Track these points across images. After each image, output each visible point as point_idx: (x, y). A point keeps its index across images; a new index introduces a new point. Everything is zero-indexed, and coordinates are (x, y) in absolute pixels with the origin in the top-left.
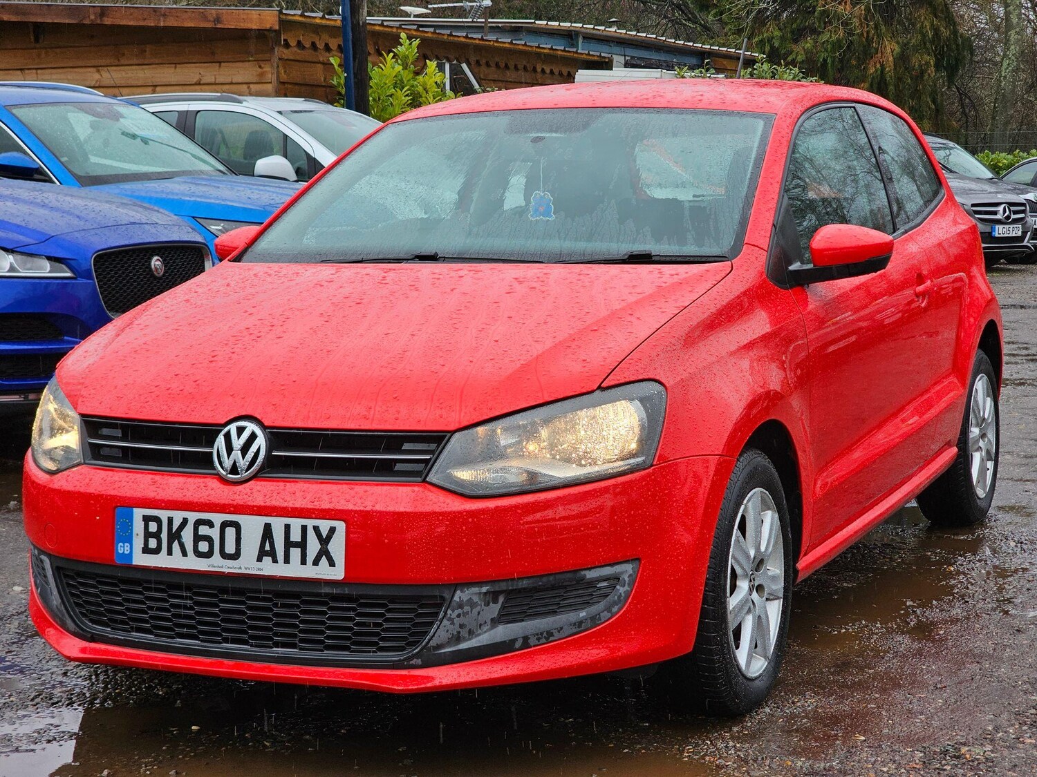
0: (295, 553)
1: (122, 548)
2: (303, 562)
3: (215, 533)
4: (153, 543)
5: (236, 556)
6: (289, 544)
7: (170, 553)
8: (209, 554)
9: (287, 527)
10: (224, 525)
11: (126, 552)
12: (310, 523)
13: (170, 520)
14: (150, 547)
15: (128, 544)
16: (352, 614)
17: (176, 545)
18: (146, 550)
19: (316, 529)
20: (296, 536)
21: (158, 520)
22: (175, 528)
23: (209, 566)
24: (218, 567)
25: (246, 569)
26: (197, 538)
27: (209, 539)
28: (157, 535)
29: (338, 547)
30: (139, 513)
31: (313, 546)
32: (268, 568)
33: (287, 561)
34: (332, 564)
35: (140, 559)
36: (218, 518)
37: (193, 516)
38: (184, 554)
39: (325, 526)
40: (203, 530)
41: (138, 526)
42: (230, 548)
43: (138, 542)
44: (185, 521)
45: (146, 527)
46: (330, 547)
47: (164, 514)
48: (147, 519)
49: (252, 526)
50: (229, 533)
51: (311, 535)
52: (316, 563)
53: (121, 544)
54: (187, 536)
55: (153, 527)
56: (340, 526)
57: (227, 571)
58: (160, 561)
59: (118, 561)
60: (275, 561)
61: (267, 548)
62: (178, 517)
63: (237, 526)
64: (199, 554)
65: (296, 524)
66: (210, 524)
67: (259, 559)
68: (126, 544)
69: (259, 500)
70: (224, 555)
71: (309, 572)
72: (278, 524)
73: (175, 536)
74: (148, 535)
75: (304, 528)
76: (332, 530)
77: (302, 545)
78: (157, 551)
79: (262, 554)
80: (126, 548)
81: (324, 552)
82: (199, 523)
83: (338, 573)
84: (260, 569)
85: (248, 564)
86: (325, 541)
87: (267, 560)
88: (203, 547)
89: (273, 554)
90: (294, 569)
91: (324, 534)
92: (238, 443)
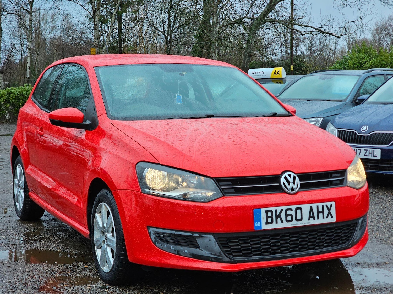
0: (321, 215)
1: (257, 224)
2: (323, 218)
3: (293, 213)
4: (270, 220)
5: (301, 220)
6: (318, 212)
7: (277, 222)
8: (291, 221)
9: (318, 206)
10: (296, 209)
11: (259, 226)
12: (324, 204)
13: (276, 211)
14: (269, 222)
15: (259, 222)
16: (333, 234)
17: (279, 220)
18: (267, 223)
19: (327, 206)
20: (320, 209)
21: (271, 211)
22: (278, 213)
23: (292, 225)
24: (295, 224)
25: (305, 223)
26: (287, 215)
27: (291, 215)
28: (271, 217)
29: (333, 211)
30: (263, 210)
31: (326, 212)
32: (313, 222)
33: (318, 218)
34: (332, 217)
35: (265, 227)
36: (294, 207)
37: (284, 208)
38: (282, 222)
39: (329, 204)
40: (289, 212)
41: (263, 215)
42: (299, 217)
43: (264, 221)
44: (282, 210)
45: (267, 215)
46: (331, 211)
47: (273, 209)
48: (267, 212)
49: (306, 208)
50: (299, 211)
51: (325, 208)
52: (327, 217)
53: (256, 223)
54: (283, 215)
55: (269, 214)
56: (333, 203)
57: (298, 225)
58: (274, 226)
59: (256, 229)
60: (314, 219)
61: (312, 215)
62: (279, 209)
63: (300, 209)
64: (287, 221)
65: (320, 205)
66: (291, 210)
67: (309, 219)
68: (259, 223)
69: (306, 199)
70: (297, 220)
71: (325, 221)
72: (314, 206)
73: (278, 216)
74: (267, 217)
75: (323, 206)
76: (331, 205)
77: (323, 212)
78: (272, 223)
79: (310, 217)
80: (259, 224)
81: (329, 213)
82: (287, 210)
83: (334, 220)
84: (309, 223)
85: (306, 222)
86: (329, 210)
87: (312, 219)
88: (289, 218)
89: (313, 217)
90: (321, 221)
91: (329, 207)
92: (291, 180)
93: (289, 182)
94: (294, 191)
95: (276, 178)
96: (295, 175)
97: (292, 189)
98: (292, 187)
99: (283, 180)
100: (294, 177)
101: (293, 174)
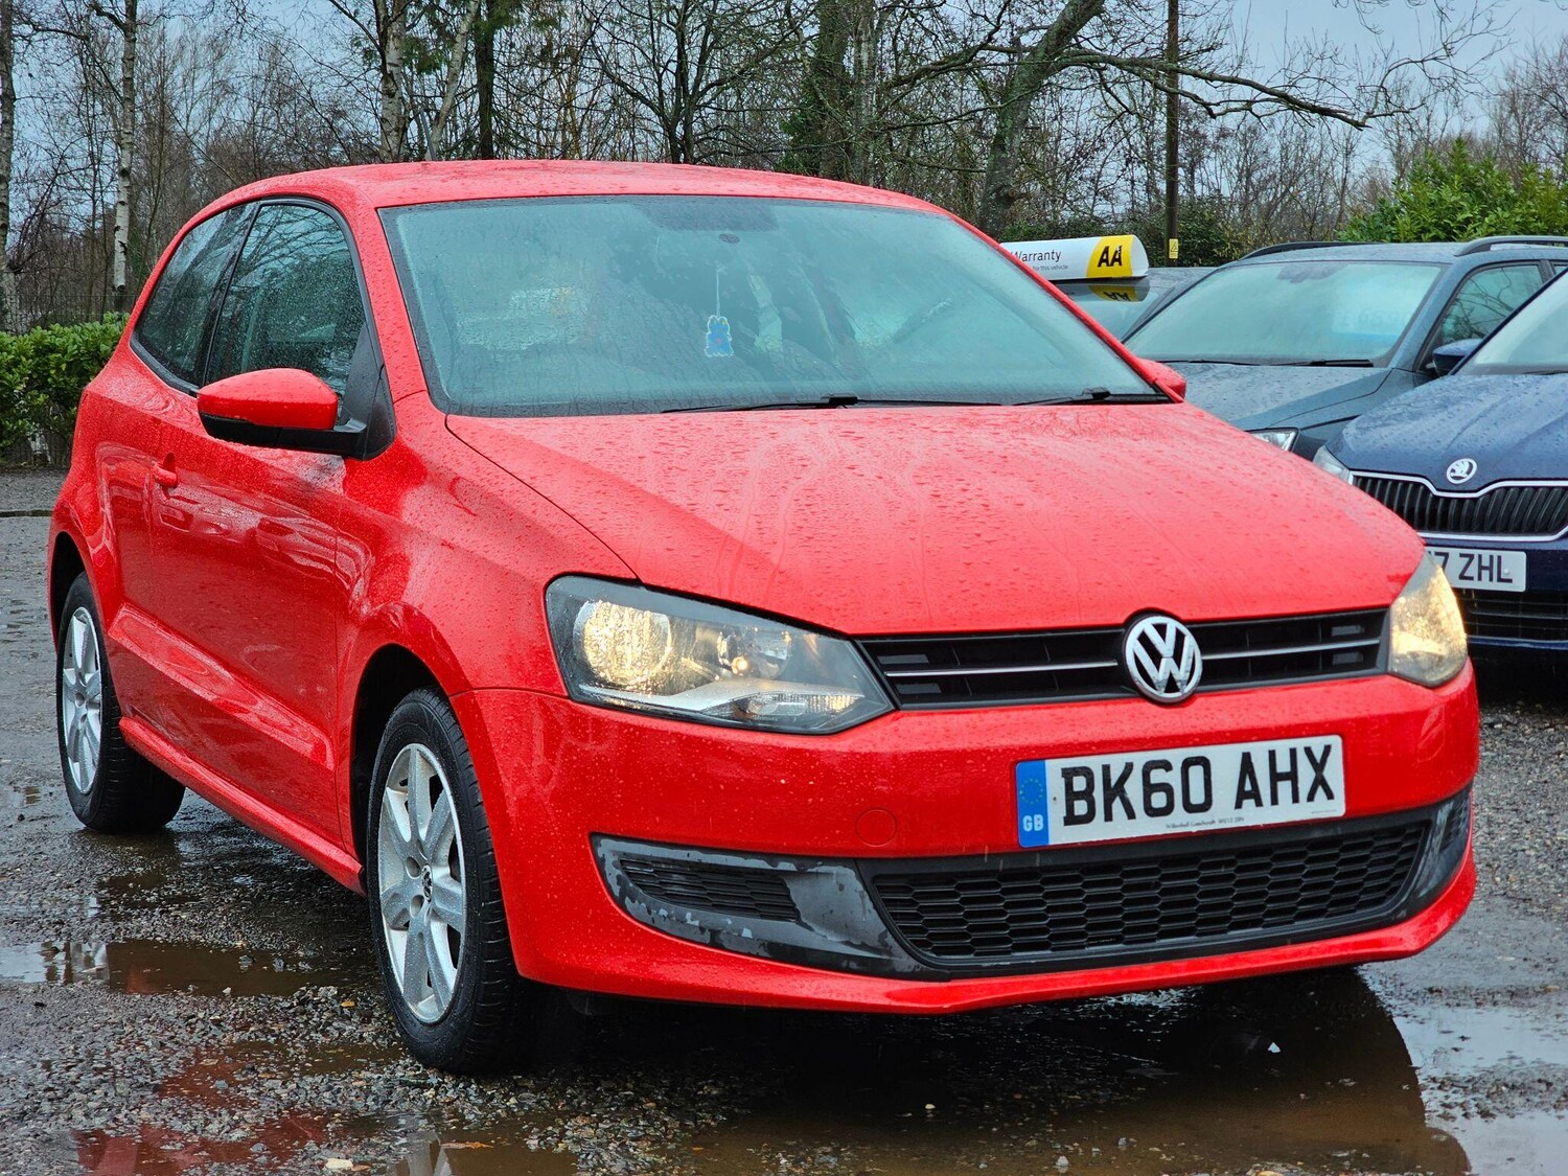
0: (1284, 787)
1: (1030, 823)
2: (1296, 799)
3: (1173, 778)
4: (1081, 808)
5: (1206, 806)
6: (1276, 777)
7: (1108, 817)
8: (1167, 810)
9: (1272, 754)
10: (1187, 764)
11: (1037, 829)
12: (1300, 744)
13: (1106, 769)
14: (1076, 814)
15: (1040, 816)
16: (1332, 864)
17: (1117, 805)
18: (1071, 819)
19: (1308, 751)
20: (1283, 766)
21: (1087, 772)
22: (1114, 779)
23: (1168, 827)
24: (1182, 825)
25: (1221, 821)
26: (1149, 788)
27: (1167, 789)
28: (1087, 795)
29: (1335, 773)
30: (1054, 768)
31: (1306, 774)
32: (1253, 816)
33: (1274, 801)
34: (1330, 796)
35: (1061, 835)
36: (1177, 756)
37: (1140, 759)
38: (1131, 815)
39: (1317, 744)
40: (1157, 776)
41: (1055, 786)
42: (1197, 797)
43: (1057, 809)
44: (1129, 767)
45: (1069, 786)
46: (1327, 773)
47: (1095, 763)
48: (1068, 774)
49: (1225, 760)
50: (1196, 773)
51: (1302, 759)
52: (1311, 798)
53: (1028, 818)
54: (1134, 789)
55: (1079, 784)
56: (1336, 741)
57: (1194, 829)
58: (1096, 832)
59: (1025, 843)
60: (1259, 803)
61: (1248, 787)
62: (1117, 762)
63: (1204, 762)
64: (1151, 811)
65: (1282, 747)
66: (1167, 766)
67: (1238, 805)
68: (1036, 817)
69: (1227, 722)
70: (1190, 808)
71: (1304, 812)
72: (1259, 751)
73: (1115, 791)
74: (1071, 796)
75: (1293, 752)
76: (1327, 749)
77: (1292, 776)
78: (1088, 818)
79: (1242, 796)
80: (1036, 823)
81: (1320, 781)
82: (1150, 766)
83: (1337, 808)
84: (1240, 819)
85: (1224, 815)
86: (1319, 767)
87: (1249, 803)
88: (1159, 800)
89: (1255, 795)
90: (1286, 812)
91: (1318, 756)
92: (1166, 647)
93: (1156, 657)
94: (1176, 689)
95: (1107, 640)
96: (1184, 629)
97: (1172, 685)
98: (1171, 675)
99: (1132, 646)
100: (1180, 637)
101: (1172, 626)
